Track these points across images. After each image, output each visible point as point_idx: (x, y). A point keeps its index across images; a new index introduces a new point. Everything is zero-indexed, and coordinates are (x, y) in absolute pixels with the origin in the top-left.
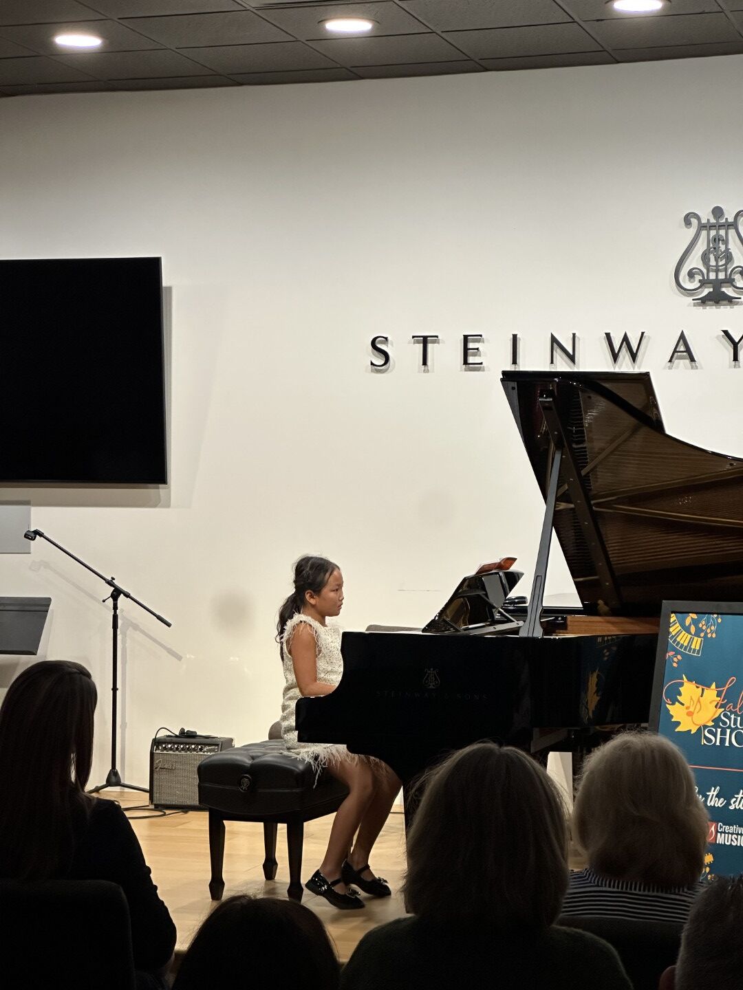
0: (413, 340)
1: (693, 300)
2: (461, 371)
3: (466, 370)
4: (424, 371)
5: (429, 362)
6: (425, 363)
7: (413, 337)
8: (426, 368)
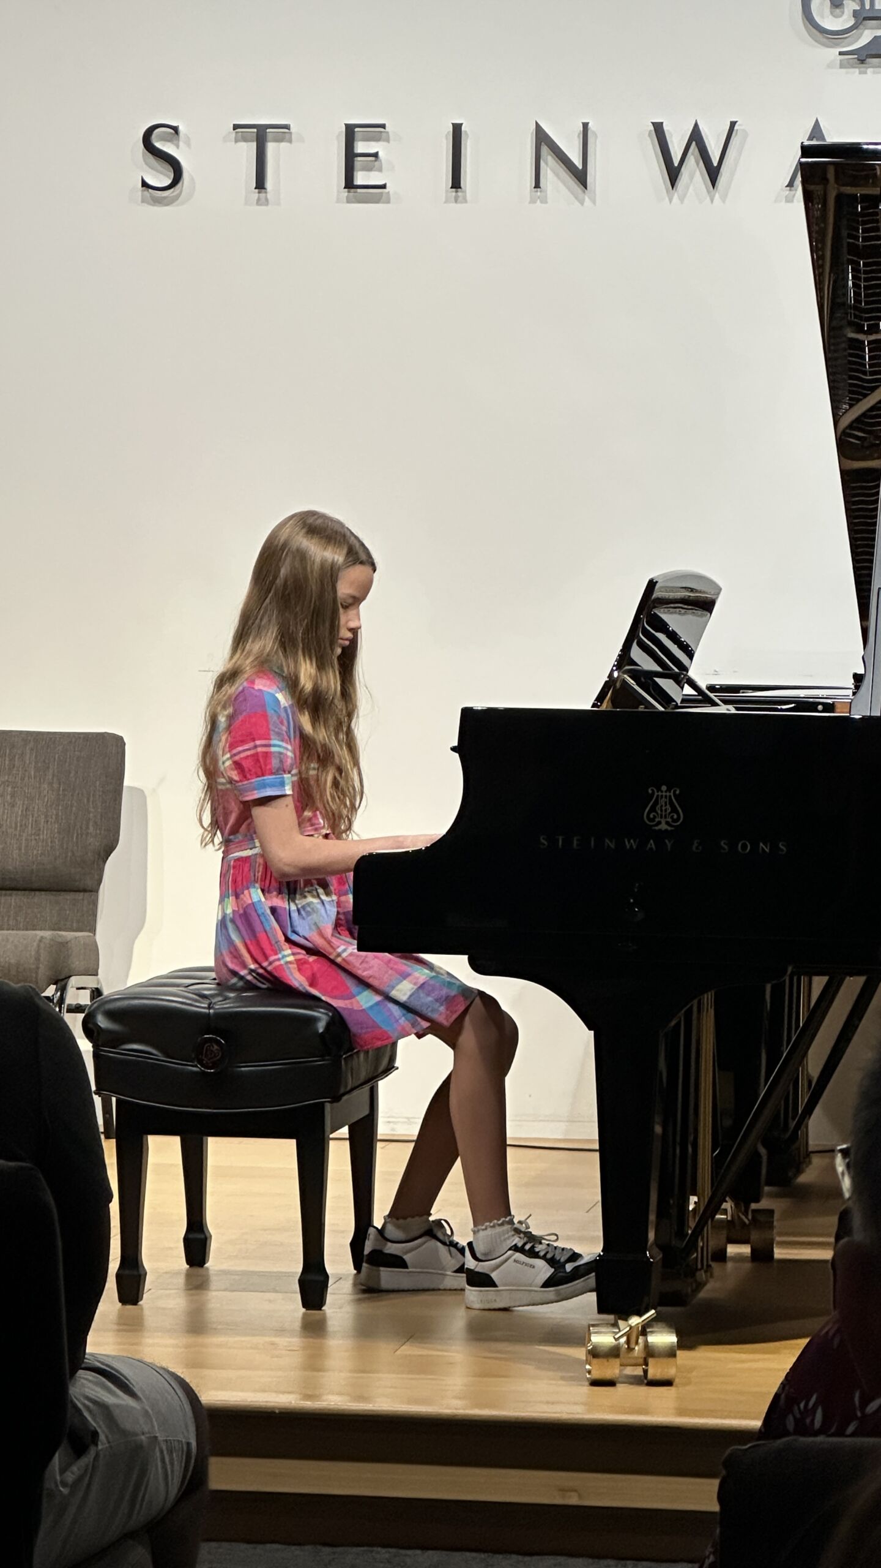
0: (233, 135)
1: (841, 53)
2: (338, 201)
3: (349, 201)
4: (259, 199)
5: (269, 184)
6: (260, 185)
7: (236, 127)
8: (262, 195)
